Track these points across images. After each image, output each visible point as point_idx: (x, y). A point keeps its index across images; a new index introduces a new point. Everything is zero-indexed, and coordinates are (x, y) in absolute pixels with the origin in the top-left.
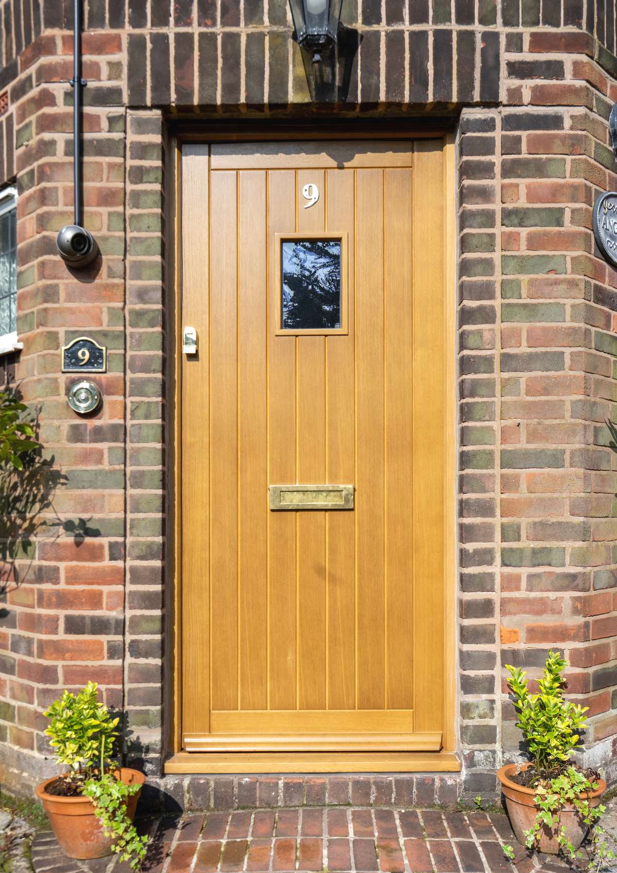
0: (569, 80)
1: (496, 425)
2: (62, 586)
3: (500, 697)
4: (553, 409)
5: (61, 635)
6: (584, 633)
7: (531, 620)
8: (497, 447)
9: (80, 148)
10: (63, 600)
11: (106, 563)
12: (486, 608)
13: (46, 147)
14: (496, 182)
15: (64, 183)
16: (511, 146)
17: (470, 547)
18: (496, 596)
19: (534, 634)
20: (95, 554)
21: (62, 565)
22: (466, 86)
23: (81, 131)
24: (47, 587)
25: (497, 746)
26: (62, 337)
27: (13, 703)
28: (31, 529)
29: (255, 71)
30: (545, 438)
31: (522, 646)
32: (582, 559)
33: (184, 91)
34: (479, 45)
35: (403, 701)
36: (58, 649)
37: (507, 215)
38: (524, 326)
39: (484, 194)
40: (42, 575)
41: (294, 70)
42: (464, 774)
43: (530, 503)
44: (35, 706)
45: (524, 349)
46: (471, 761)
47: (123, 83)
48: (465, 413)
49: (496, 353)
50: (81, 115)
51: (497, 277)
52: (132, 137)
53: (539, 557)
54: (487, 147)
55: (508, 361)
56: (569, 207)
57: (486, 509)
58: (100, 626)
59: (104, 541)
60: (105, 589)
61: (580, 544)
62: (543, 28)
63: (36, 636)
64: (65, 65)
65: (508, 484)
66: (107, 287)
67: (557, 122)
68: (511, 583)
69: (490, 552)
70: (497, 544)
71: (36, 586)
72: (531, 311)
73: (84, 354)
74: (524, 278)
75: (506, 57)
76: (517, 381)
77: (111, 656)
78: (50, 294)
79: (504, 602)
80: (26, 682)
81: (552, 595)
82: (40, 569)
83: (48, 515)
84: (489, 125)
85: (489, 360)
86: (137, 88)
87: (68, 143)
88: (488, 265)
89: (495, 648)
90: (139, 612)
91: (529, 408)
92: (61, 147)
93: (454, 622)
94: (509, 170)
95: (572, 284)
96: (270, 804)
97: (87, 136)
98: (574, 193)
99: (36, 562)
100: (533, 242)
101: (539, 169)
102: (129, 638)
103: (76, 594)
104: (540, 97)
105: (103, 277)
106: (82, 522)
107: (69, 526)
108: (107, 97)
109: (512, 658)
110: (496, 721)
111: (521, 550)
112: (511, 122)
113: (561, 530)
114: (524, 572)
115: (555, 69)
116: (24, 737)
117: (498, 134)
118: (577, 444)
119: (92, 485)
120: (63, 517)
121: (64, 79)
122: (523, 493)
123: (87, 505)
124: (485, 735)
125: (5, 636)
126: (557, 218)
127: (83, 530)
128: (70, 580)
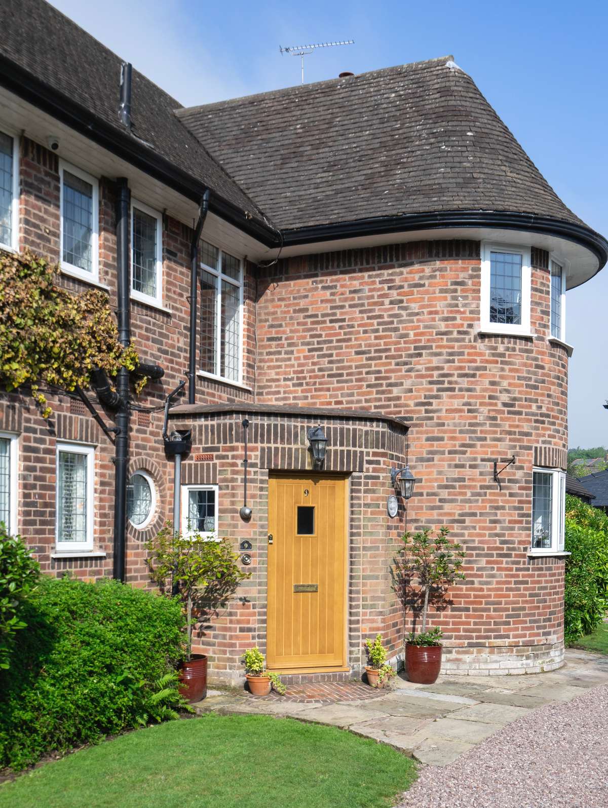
0: (382, 466)
1: (361, 567)
2: (238, 617)
3: (362, 648)
4: (376, 563)
5: (238, 633)
6: (383, 629)
7: (370, 625)
8: (361, 574)
9: (245, 481)
10: (239, 622)
11: (251, 610)
12: (358, 622)
13: (233, 480)
14: (362, 495)
15: (240, 492)
16: (366, 484)
17: (352, 603)
18: (360, 618)
19: (371, 629)
20: (248, 608)
21: (238, 611)
22: (355, 467)
23: (245, 475)
24: (234, 618)
25: (360, 663)
26: (239, 540)
27: (214, 656)
28: (226, 599)
29: (297, 459)
30: (374, 571)
31: (368, 633)
32: (383, 607)
33: (276, 465)
34: (358, 455)
35: (331, 651)
36: (237, 637)
37: (365, 505)
38: (369, 538)
39: (359, 498)
40: (231, 614)
41: (308, 460)
42: (351, 672)
43: (370, 590)
44: (228, 655)
45: (369, 545)
46: (353, 668)
47: (258, 461)
48: (352, 563)
49: (361, 546)
50: (245, 470)
51: (362, 523)
52: (260, 477)
53: (373, 606)
54: (359, 484)
55: (364, 548)
56: (381, 503)
57: (357, 592)
58: (249, 630)
59: (251, 603)
60: (251, 618)
61: (382, 602)
62: (375, 450)
63: (228, 634)
64: (241, 455)
65: (364, 585)
66: (253, 524)
67: (378, 478)
68: (365, 614)
69: (359, 605)
70: (361, 603)
71: (228, 618)
72: (371, 533)
73: (246, 545)
74: (369, 524)
75: (366, 458)
76: (367, 554)
77: (252, 639)
78: (235, 526)
79: (362, 620)
80: (222, 648)
81: (376, 618)
82: (230, 612)
83: (234, 595)
84: (360, 478)
85: (359, 548)
86: (262, 464)
87: (242, 479)
88: (359, 519)
89: (360, 634)
90: (259, 625)
91: (370, 562)
92: (239, 480)
93: (346, 626)
94: (366, 491)
95: (382, 526)
96: (297, 683)
97: (247, 477)
98: (383, 499)
99: (228, 610)
100: (372, 513)
101: (374, 491)
102: (257, 633)
103: (243, 620)
104: (374, 470)
105: (251, 522)
106: (245, 598)
107: (241, 599)
108: (254, 465)
109: (364, 637)
110: (360, 655)
111: (367, 604)
112: (367, 477)
113: (379, 598)
114: (368, 611)
115: (378, 462)
116: (221, 666)
117: (362, 480)
118: (382, 573)
119: (247, 586)
120: (239, 596)
121: (241, 459)
122: (368, 588)
123: (246, 592)
124: (357, 660)
125: (209, 634)
126: (378, 506)
127: (245, 600)
128: (241, 616)
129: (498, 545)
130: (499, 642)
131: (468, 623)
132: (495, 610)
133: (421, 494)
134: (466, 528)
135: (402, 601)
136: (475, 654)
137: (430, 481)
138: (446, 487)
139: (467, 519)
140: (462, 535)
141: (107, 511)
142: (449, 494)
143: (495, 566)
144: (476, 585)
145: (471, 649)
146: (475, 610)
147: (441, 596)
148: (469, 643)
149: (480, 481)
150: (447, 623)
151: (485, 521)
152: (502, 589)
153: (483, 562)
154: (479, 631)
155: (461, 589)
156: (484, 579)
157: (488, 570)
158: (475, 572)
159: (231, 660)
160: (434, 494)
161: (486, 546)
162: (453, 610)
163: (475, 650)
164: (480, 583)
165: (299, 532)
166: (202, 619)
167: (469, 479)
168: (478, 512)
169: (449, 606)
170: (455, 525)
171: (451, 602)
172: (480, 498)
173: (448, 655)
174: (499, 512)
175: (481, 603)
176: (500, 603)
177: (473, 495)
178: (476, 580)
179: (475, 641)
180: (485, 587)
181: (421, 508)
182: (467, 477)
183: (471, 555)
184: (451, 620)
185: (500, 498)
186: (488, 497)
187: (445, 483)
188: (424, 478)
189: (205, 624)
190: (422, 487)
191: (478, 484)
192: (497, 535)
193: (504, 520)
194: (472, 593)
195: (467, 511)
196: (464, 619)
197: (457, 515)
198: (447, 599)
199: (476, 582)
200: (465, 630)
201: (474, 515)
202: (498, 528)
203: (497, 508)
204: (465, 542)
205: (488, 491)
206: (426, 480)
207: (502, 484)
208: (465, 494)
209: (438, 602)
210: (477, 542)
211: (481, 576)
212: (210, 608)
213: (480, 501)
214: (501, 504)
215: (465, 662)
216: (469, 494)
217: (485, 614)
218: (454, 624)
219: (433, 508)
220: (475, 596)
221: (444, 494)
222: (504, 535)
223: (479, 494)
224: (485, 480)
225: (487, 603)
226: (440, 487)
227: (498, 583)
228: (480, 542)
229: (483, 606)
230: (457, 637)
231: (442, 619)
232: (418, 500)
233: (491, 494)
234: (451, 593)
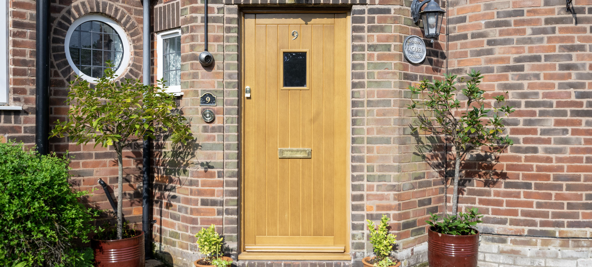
1: (365, 127)
2: (200, 187)
3: (366, 232)
4: (387, 122)
5: (199, 206)
6: (399, 207)
7: (378, 202)
8: (365, 136)
9: (206, 20)
10: (200, 193)
11: (217, 179)
12: (361, 198)
13: (193, 19)
14: (365, 34)
15: (201, 33)
16: (371, 20)
17: (355, 174)
18: (365, 193)
19: (379, 208)
20: (212, 175)
21: (200, 180)
23: (207, 13)
24: (194, 188)
25: (365, 251)
26: (200, 92)
27: (179, 232)
28: (187, 165)
30: (384, 133)
31: (374, 212)
32: (398, 179)
35: (330, 232)
36: (198, 212)
37: (370, 47)
38: (376, 90)
39: (361, 38)
40: (191, 183)
42: (352, 262)
43: (378, 158)
44: (189, 233)
45: (376, 98)
46: (355, 256)
48: (354, 122)
49: (365, 100)
50: (207, 7)
51: (366, 71)
52: (226, 15)
53: (381, 178)
54: (362, 20)
55: (369, 102)
56: (393, 44)
57: (361, 160)
58: (214, 203)
59: (216, 170)
60: (216, 189)
61: (397, 173)
63: (189, 206)
65: (369, 150)
66: (217, 73)
67: (388, 11)
68: (370, 188)
69: (362, 176)
70: (365, 173)
71: (189, 187)
72: (378, 84)
73: (208, 99)
74: (376, 71)
76: (373, 111)
77: (218, 214)
78: (195, 76)
79: (368, 195)
80: (185, 224)
81: (386, 193)
82: (191, 181)
83: (194, 160)
84: (363, 12)
85: (362, 102)
87: (202, 18)
88: (362, 66)
89: (364, 213)
90: (229, 198)
91: (377, 121)
92: (199, 19)
93: (350, 203)
94: (370, 30)
95: (394, 73)
97: (209, 15)
98: (395, 39)
99: (189, 178)
100: (379, 57)
101: (382, 29)
102: (225, 207)
103: (205, 191)
105: (215, 70)
106: (207, 163)
107: (202, 164)
108: (217, 0)
109: (371, 217)
110: (365, 241)
111: (374, 176)
112: (371, 11)
113: (389, 168)
114: (375, 184)
116: (184, 245)
117: (366, 15)
118: (396, 135)
119: (211, 149)
120: (200, 161)
122: (375, 154)
123: (209, 157)
124: (360, 246)
125: (175, 206)
126: (388, 48)
127: (208, 166)
128: (203, 185)
129: (573, 98)
130: (576, 231)
131: (530, 205)
132: (569, 188)
133: (465, 37)
134: (525, 77)
135: (440, 173)
136: (539, 247)
137: (477, 18)
138: (497, 24)
139: (527, 65)
140: (520, 86)
141: (28, 58)
142: (501, 33)
143: (569, 128)
144: (541, 154)
145: (534, 239)
146: (538, 187)
147: (490, 167)
148: (530, 231)
149: (546, 13)
150: (499, 203)
151: (553, 67)
152: (580, 160)
153: (550, 122)
154: (546, 215)
155: (519, 159)
156: (552, 146)
157: (558, 134)
158: (538, 136)
159: (193, 239)
160: (481, 35)
161: (554, 101)
162: (507, 185)
163: (539, 240)
164: (546, 150)
165: (285, 85)
166: (169, 187)
167: (528, 11)
168: (542, 55)
169: (501, 180)
170: (510, 74)
171: (504, 176)
172: (545, 36)
173: (501, 246)
174: (574, 54)
175: (548, 178)
176: (578, 179)
177: (535, 32)
178: (540, 147)
179: (538, 228)
180: (553, 156)
181: (465, 54)
182: (525, 10)
183: (533, 114)
184: (505, 199)
185: (576, 35)
186: (557, 34)
187: (496, 19)
188: (468, 15)
189: (172, 194)
190: (465, 28)
191: (543, 18)
192: (571, 86)
193: (583, 65)
194: (535, 164)
195: (527, 54)
196: (522, 199)
197: (511, 60)
198: (499, 171)
199: (540, 150)
200: (524, 214)
201: (537, 59)
202: (573, 76)
203: (572, 48)
204: (524, 96)
205: (557, 26)
206: (470, 17)
207: (578, 15)
208: (524, 32)
209: (485, 174)
210: (541, 95)
211: (548, 141)
212: (175, 175)
213: (546, 40)
214: (577, 43)
215: (524, 256)
216: (529, 31)
217: (553, 193)
218: (509, 204)
219: (479, 53)
220: (539, 169)
221: (495, 33)
222: (582, 85)
223: (544, 31)
224: (553, 11)
225: (556, 178)
226: (489, 25)
227: (573, 151)
228: (545, 95)
229: (551, 182)
230: (514, 223)
231: (492, 197)
232: (461, 44)
233: (561, 30)
234: (505, 163)
